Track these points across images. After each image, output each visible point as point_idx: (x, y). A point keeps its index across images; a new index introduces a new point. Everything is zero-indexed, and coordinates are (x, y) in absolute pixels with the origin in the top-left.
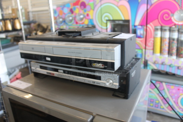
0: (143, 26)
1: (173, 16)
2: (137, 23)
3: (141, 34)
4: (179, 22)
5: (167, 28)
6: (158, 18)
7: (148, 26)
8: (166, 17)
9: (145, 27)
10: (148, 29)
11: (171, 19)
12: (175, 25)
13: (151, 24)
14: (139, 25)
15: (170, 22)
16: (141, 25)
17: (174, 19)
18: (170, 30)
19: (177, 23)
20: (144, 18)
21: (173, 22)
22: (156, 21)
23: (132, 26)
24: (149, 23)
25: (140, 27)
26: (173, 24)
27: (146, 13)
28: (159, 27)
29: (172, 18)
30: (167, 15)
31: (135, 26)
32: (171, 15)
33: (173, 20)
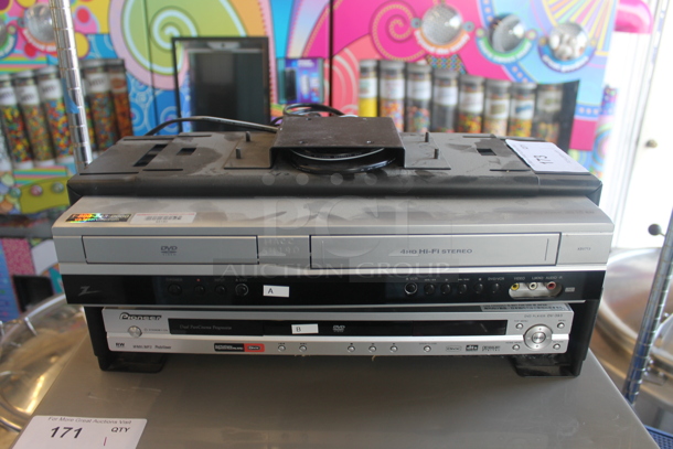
0: (320, 61)
1: (419, 25)
2: (296, 51)
3: (311, 91)
4: (437, 46)
5: (398, 66)
6: (370, 34)
7: (337, 58)
8: (397, 29)
9: (327, 65)
10: (335, 68)
11: (412, 37)
12: (426, 55)
13: (347, 51)
14: (303, 58)
15: (409, 45)
16: (314, 59)
17: (422, 34)
18: (407, 74)
19: (431, 49)
20: (323, 26)
21: (420, 48)
22: (366, 41)
23: (277, 60)
24: (340, 51)
25: (308, 63)
26: (421, 53)
27: (328, 11)
28: (370, 64)
29: (417, 34)
30: (398, 22)
31: (289, 61)
32: (413, 21)
33: (421, 41)
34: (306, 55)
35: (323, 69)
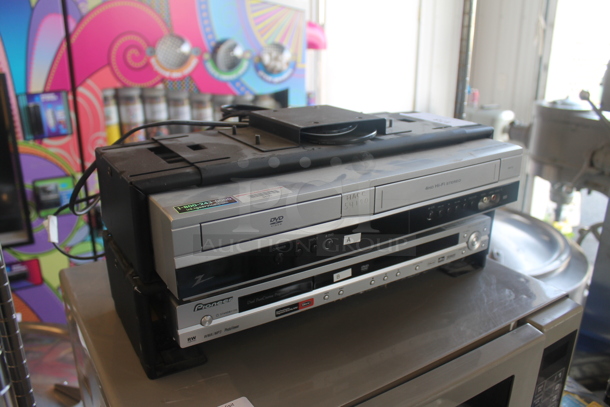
0: (63, 94)
1: (153, 52)
2: (37, 86)
3: (58, 124)
4: (171, 70)
5: (135, 93)
6: (109, 64)
7: (81, 90)
8: (135, 59)
9: (71, 97)
10: (80, 100)
11: (148, 65)
12: (163, 80)
13: (89, 82)
14: (45, 92)
15: (146, 72)
16: (57, 92)
17: (157, 61)
18: (144, 99)
19: (167, 74)
20: (62, 61)
21: (156, 74)
22: (106, 71)
23: (17, 97)
24: (82, 83)
25: (51, 97)
26: (157, 79)
27: (65, 46)
28: (110, 93)
29: (153, 61)
30: (133, 52)
31: (30, 97)
32: (148, 51)
33: (157, 68)
34: (48, 88)
35: (68, 101)
